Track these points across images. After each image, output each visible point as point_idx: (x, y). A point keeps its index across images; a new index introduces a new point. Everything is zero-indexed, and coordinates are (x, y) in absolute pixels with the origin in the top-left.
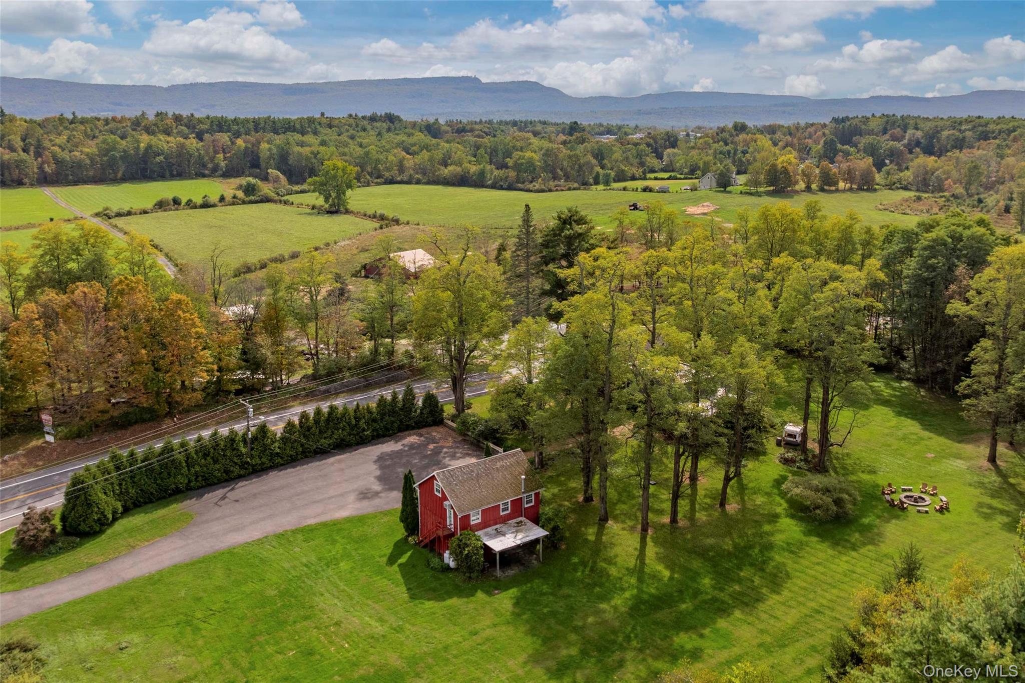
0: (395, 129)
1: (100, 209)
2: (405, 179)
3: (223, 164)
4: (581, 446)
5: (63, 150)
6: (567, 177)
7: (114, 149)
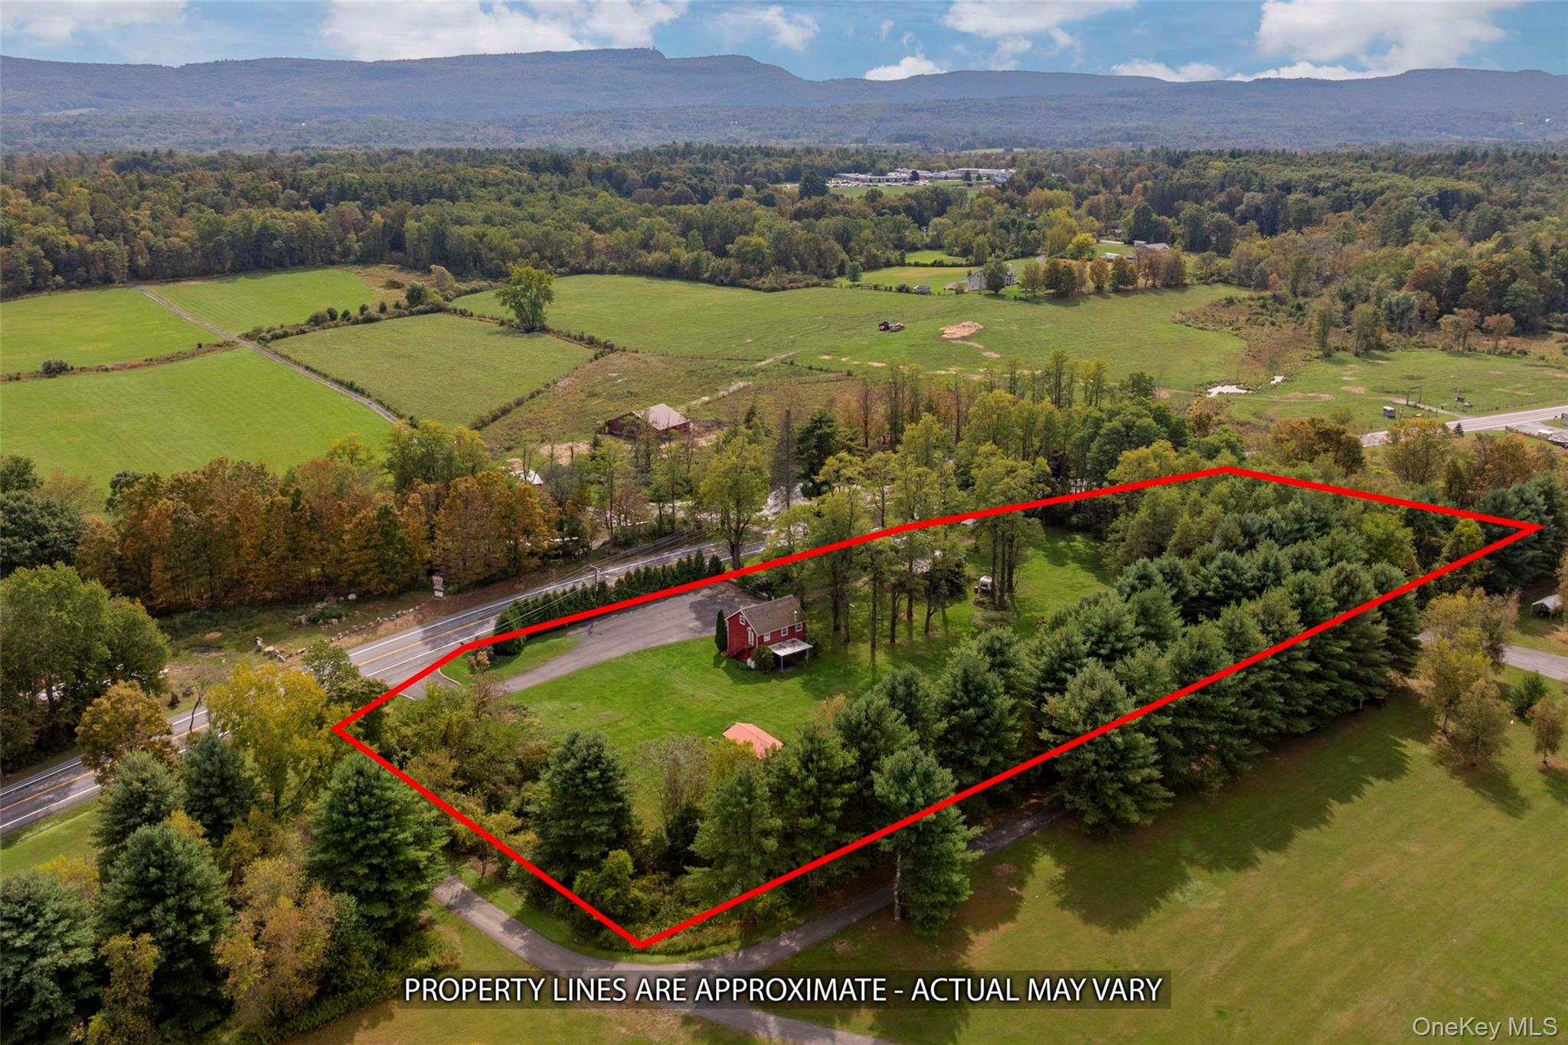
0: (571, 187)
1: (249, 330)
2: (596, 267)
3: (356, 247)
4: (832, 594)
5: (156, 234)
6: (804, 268)
7: (219, 231)
